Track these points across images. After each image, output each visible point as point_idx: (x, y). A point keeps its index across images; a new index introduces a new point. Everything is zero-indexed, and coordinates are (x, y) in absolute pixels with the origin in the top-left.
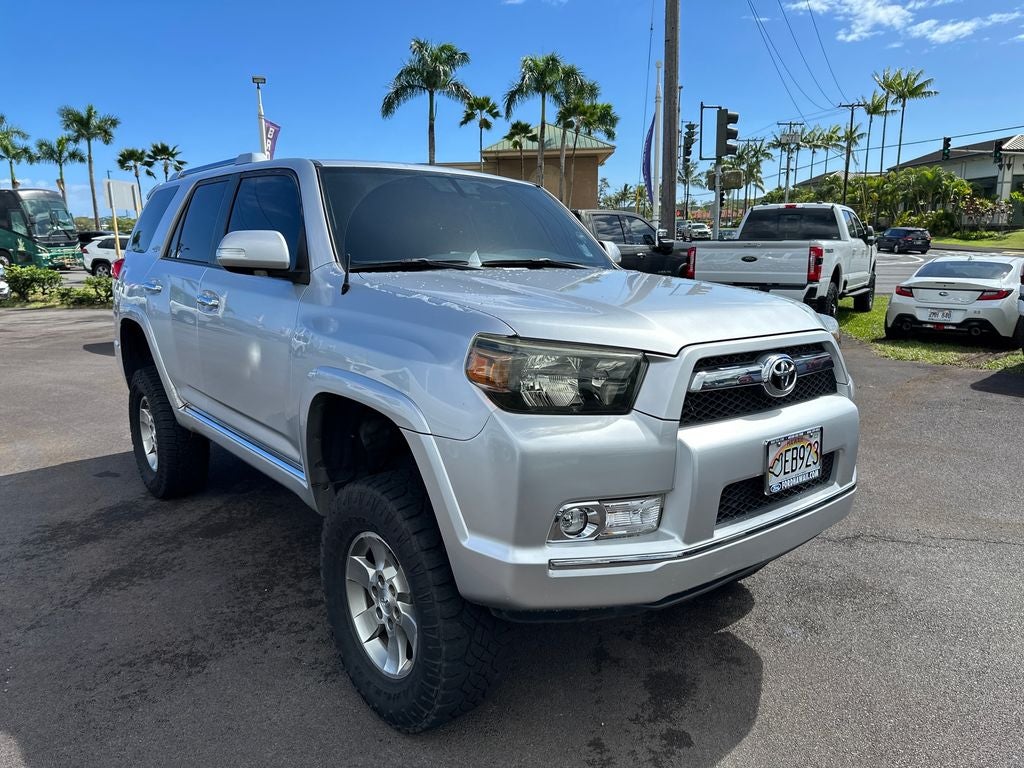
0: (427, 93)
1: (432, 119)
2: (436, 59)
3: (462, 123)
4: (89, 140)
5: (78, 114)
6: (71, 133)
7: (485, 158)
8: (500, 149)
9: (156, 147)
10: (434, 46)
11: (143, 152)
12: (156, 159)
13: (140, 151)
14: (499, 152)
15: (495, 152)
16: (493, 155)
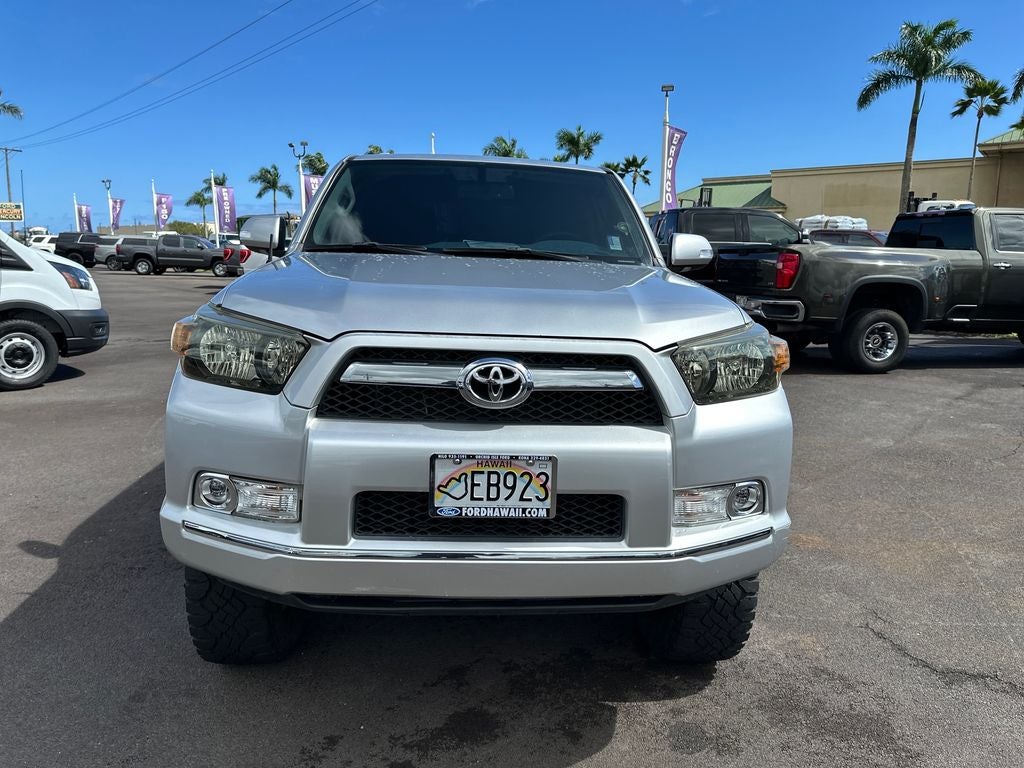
0: (914, 83)
1: (916, 112)
2: (929, 41)
3: (954, 114)
4: (577, 157)
5: (571, 135)
6: (563, 152)
7: (983, 152)
8: (1006, 140)
9: (628, 161)
10: (929, 27)
11: (618, 165)
12: (628, 172)
13: (616, 164)
14: (1003, 144)
15: (998, 144)
16: (996, 148)
